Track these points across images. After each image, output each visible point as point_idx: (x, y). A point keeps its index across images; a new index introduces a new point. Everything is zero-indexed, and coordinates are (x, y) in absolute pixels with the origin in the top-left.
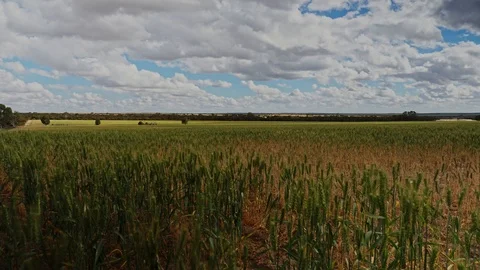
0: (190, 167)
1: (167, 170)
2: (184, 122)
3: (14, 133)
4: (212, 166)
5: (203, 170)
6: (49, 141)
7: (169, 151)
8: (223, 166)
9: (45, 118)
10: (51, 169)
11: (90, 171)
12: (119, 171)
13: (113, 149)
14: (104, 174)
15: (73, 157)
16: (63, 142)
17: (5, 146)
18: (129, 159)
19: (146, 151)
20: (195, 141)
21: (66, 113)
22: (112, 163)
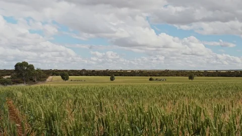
0: (195, 118)
1: (175, 121)
2: (191, 78)
3: (36, 88)
4: (215, 118)
5: (207, 122)
6: (69, 95)
7: (177, 104)
8: (226, 118)
9: (64, 75)
10: (71, 121)
11: (105, 123)
12: (132, 122)
13: (127, 102)
14: (118, 125)
15: (90, 109)
16: (81, 97)
17: (29, 100)
18: (141, 112)
19: (156, 105)
20: (201, 96)
21: (84, 70)
22: (126, 115)
